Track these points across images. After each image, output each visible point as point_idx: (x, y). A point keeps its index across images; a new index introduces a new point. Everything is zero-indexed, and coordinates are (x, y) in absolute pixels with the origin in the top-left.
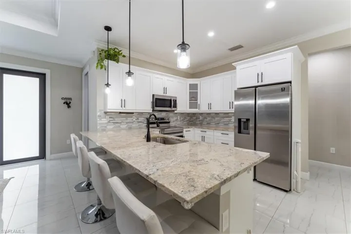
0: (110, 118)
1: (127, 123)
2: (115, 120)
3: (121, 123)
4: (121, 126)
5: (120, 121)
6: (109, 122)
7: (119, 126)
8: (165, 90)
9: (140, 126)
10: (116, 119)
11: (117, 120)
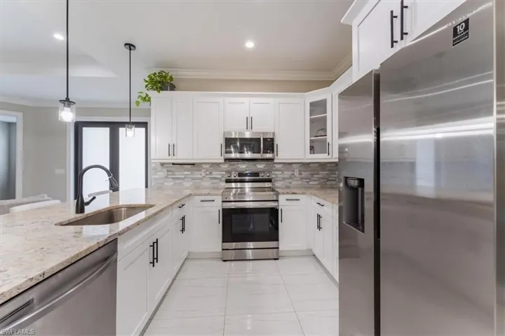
0: (168, 171)
1: (193, 179)
2: (174, 175)
3: (183, 179)
4: (184, 183)
5: (183, 176)
6: (166, 177)
7: (181, 184)
8: (249, 122)
9: (216, 185)
10: (177, 173)
11: (178, 175)
